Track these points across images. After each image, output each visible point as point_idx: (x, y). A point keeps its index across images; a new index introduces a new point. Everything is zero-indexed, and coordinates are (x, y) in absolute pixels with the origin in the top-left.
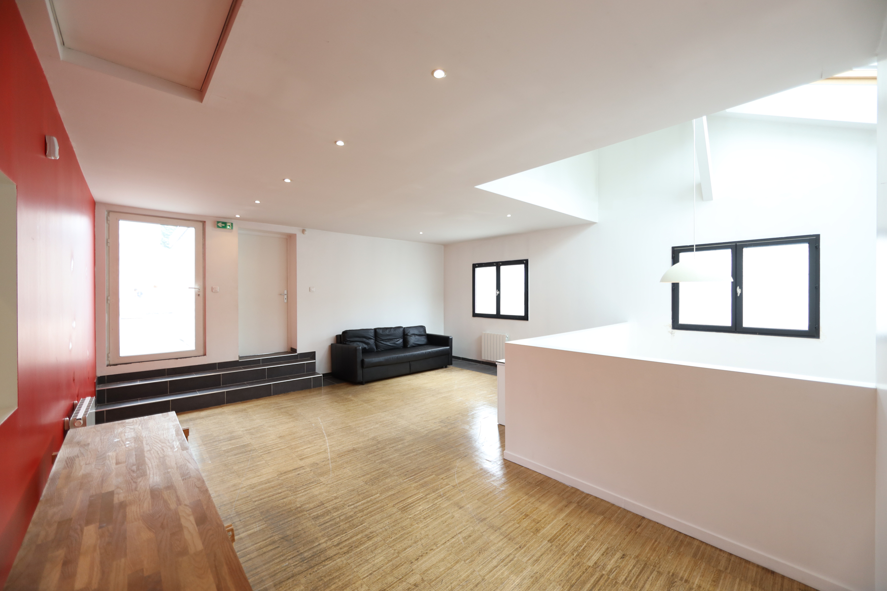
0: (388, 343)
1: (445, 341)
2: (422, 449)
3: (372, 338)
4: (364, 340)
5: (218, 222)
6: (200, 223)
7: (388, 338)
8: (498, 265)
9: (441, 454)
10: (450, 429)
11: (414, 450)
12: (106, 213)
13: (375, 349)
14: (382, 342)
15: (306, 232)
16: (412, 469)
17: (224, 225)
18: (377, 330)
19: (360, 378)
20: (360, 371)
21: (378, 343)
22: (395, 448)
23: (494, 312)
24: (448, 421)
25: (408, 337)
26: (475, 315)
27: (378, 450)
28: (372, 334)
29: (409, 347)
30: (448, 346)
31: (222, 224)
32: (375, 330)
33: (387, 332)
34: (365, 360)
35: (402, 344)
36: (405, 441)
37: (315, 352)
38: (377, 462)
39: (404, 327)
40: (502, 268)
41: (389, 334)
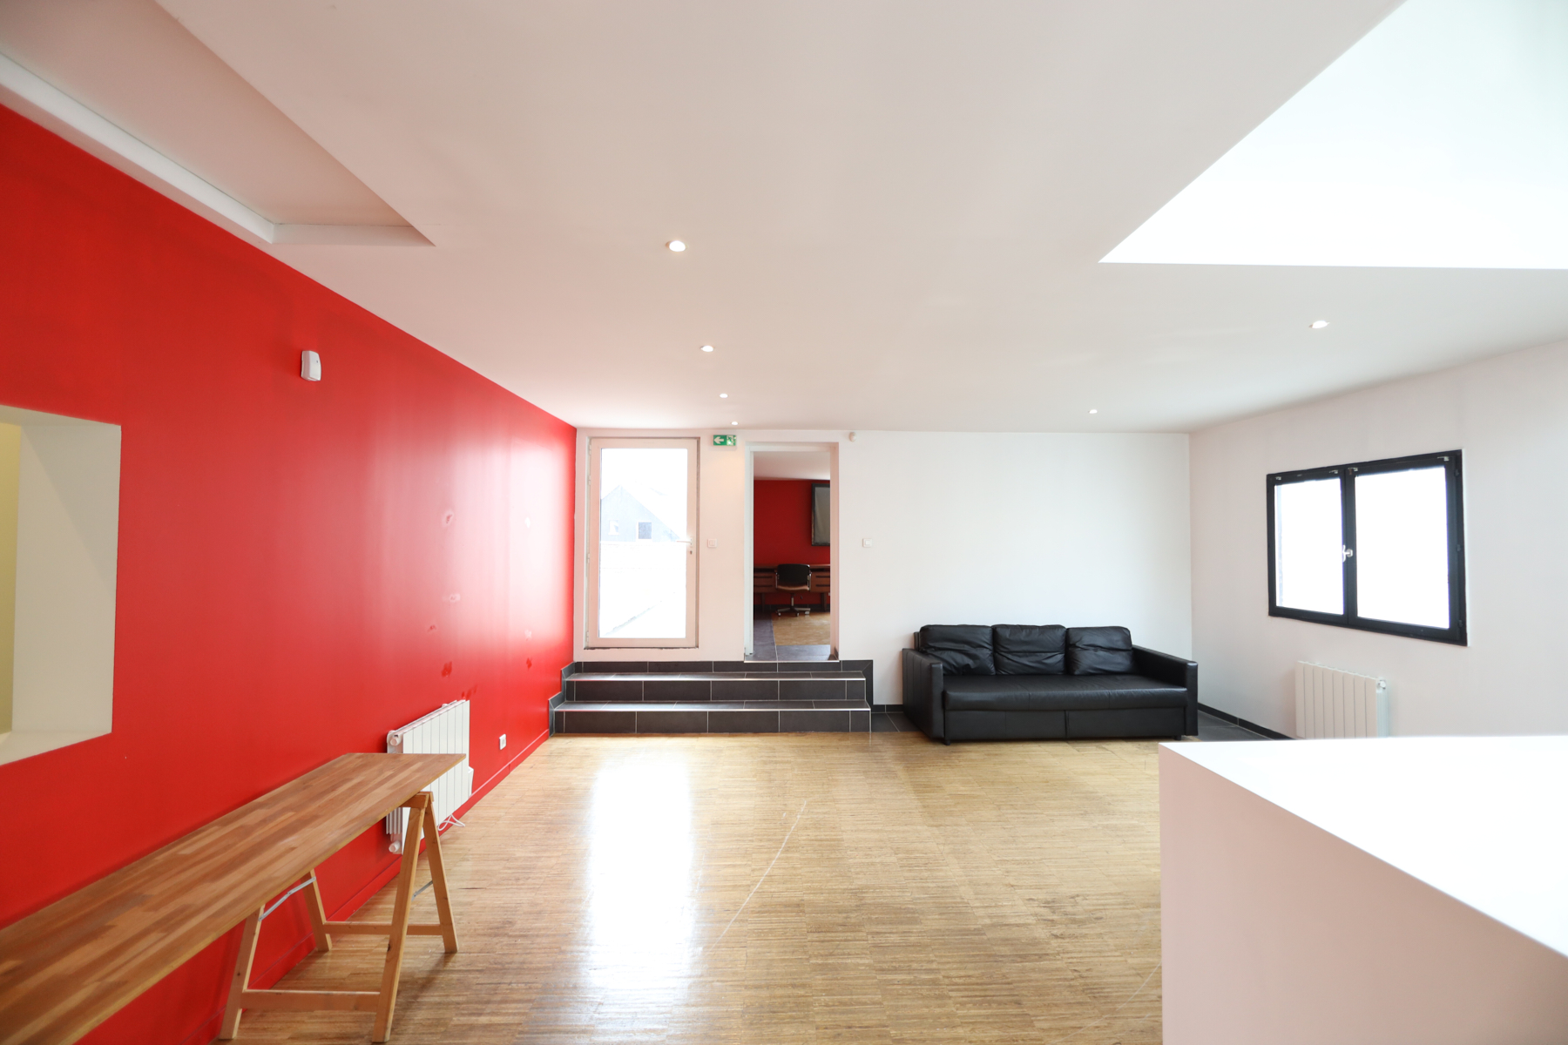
0: (1025, 661)
1: (1176, 672)
2: (937, 971)
3: (986, 646)
4: (967, 648)
5: (715, 436)
6: (694, 439)
7: (1025, 648)
8: (1347, 475)
9: (973, 1012)
10: (1056, 937)
11: (915, 965)
12: (587, 440)
13: (993, 669)
14: (1010, 656)
15: (855, 438)
16: (866, 1023)
17: (722, 440)
18: (998, 630)
19: (938, 729)
20: (938, 716)
21: (1000, 657)
22: (878, 939)
23: (1338, 609)
24: (1070, 909)
25: (1077, 651)
26: (1276, 611)
27: (840, 928)
28: (987, 637)
29: (1079, 675)
30: (1183, 686)
31: (722, 439)
32: (995, 629)
33: (1023, 636)
34: (948, 692)
35: (1061, 666)
36: (916, 928)
37: (872, 661)
38: (813, 961)
39: (1067, 627)
40: (1361, 482)
41: (1027, 639)
